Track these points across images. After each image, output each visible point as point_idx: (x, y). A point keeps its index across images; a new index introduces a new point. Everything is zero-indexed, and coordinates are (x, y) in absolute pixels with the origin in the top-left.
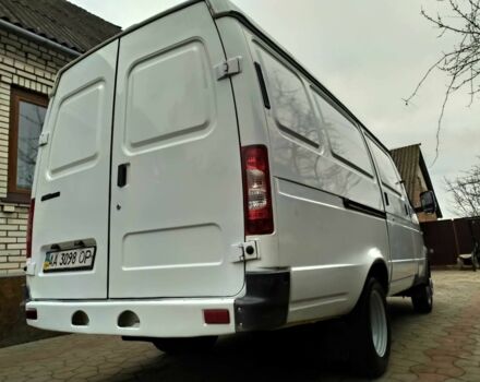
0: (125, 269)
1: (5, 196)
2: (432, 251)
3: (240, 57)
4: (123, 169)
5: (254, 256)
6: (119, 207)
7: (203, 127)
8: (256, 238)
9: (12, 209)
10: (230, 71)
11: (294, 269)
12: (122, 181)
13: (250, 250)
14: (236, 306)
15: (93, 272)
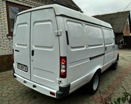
0: (34, 75)
1: (8, 34)
2: (125, 44)
3: (61, 31)
4: (33, 51)
5: (61, 83)
6: (32, 61)
7: (51, 47)
8: (62, 79)
9: (10, 37)
10: (58, 35)
11: (71, 83)
12: (33, 55)
13: (60, 82)
14: (56, 93)
15: (27, 73)
